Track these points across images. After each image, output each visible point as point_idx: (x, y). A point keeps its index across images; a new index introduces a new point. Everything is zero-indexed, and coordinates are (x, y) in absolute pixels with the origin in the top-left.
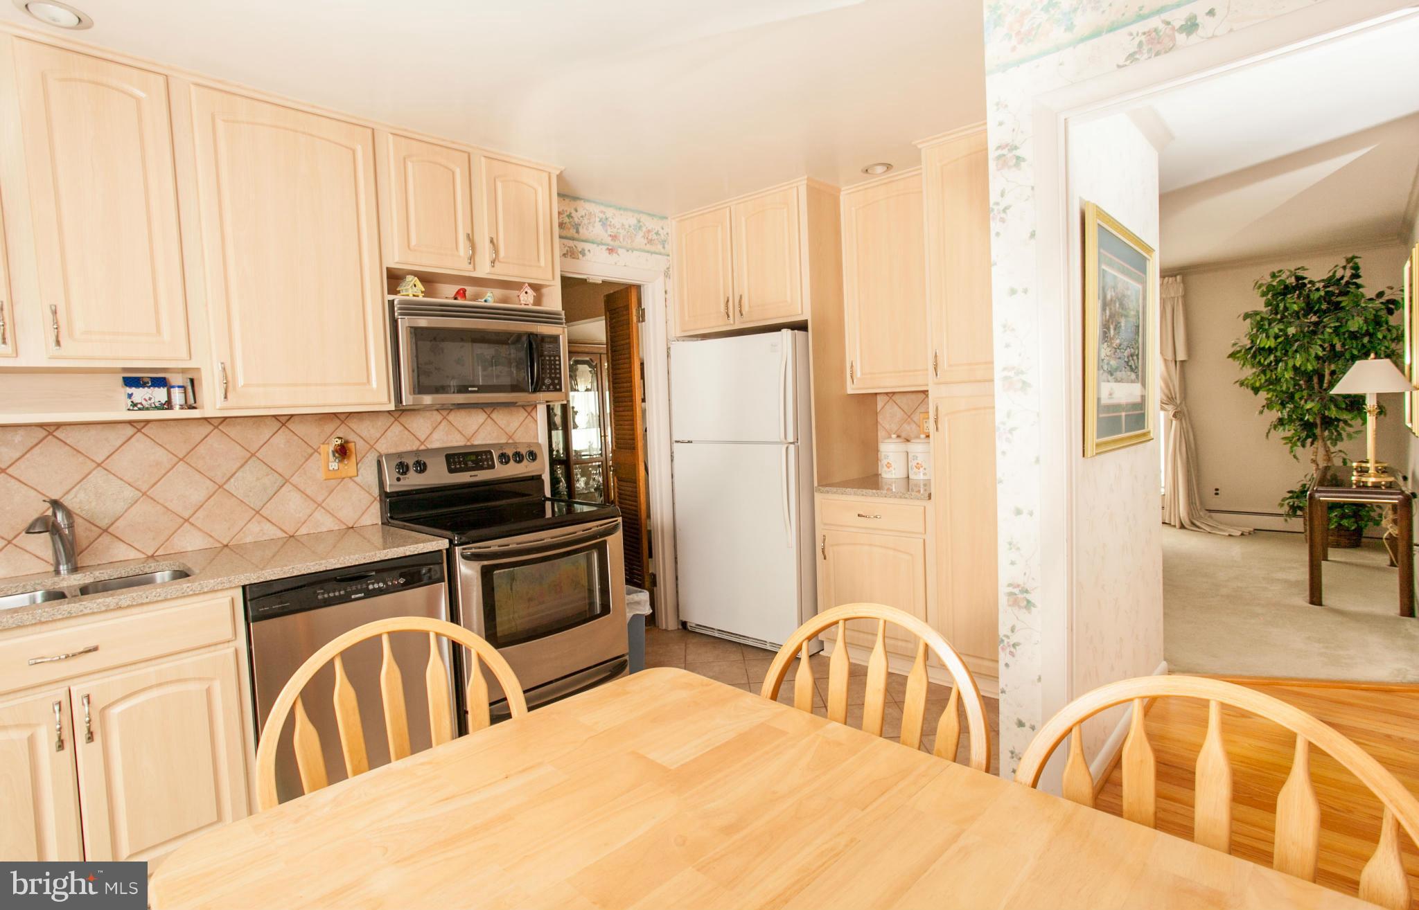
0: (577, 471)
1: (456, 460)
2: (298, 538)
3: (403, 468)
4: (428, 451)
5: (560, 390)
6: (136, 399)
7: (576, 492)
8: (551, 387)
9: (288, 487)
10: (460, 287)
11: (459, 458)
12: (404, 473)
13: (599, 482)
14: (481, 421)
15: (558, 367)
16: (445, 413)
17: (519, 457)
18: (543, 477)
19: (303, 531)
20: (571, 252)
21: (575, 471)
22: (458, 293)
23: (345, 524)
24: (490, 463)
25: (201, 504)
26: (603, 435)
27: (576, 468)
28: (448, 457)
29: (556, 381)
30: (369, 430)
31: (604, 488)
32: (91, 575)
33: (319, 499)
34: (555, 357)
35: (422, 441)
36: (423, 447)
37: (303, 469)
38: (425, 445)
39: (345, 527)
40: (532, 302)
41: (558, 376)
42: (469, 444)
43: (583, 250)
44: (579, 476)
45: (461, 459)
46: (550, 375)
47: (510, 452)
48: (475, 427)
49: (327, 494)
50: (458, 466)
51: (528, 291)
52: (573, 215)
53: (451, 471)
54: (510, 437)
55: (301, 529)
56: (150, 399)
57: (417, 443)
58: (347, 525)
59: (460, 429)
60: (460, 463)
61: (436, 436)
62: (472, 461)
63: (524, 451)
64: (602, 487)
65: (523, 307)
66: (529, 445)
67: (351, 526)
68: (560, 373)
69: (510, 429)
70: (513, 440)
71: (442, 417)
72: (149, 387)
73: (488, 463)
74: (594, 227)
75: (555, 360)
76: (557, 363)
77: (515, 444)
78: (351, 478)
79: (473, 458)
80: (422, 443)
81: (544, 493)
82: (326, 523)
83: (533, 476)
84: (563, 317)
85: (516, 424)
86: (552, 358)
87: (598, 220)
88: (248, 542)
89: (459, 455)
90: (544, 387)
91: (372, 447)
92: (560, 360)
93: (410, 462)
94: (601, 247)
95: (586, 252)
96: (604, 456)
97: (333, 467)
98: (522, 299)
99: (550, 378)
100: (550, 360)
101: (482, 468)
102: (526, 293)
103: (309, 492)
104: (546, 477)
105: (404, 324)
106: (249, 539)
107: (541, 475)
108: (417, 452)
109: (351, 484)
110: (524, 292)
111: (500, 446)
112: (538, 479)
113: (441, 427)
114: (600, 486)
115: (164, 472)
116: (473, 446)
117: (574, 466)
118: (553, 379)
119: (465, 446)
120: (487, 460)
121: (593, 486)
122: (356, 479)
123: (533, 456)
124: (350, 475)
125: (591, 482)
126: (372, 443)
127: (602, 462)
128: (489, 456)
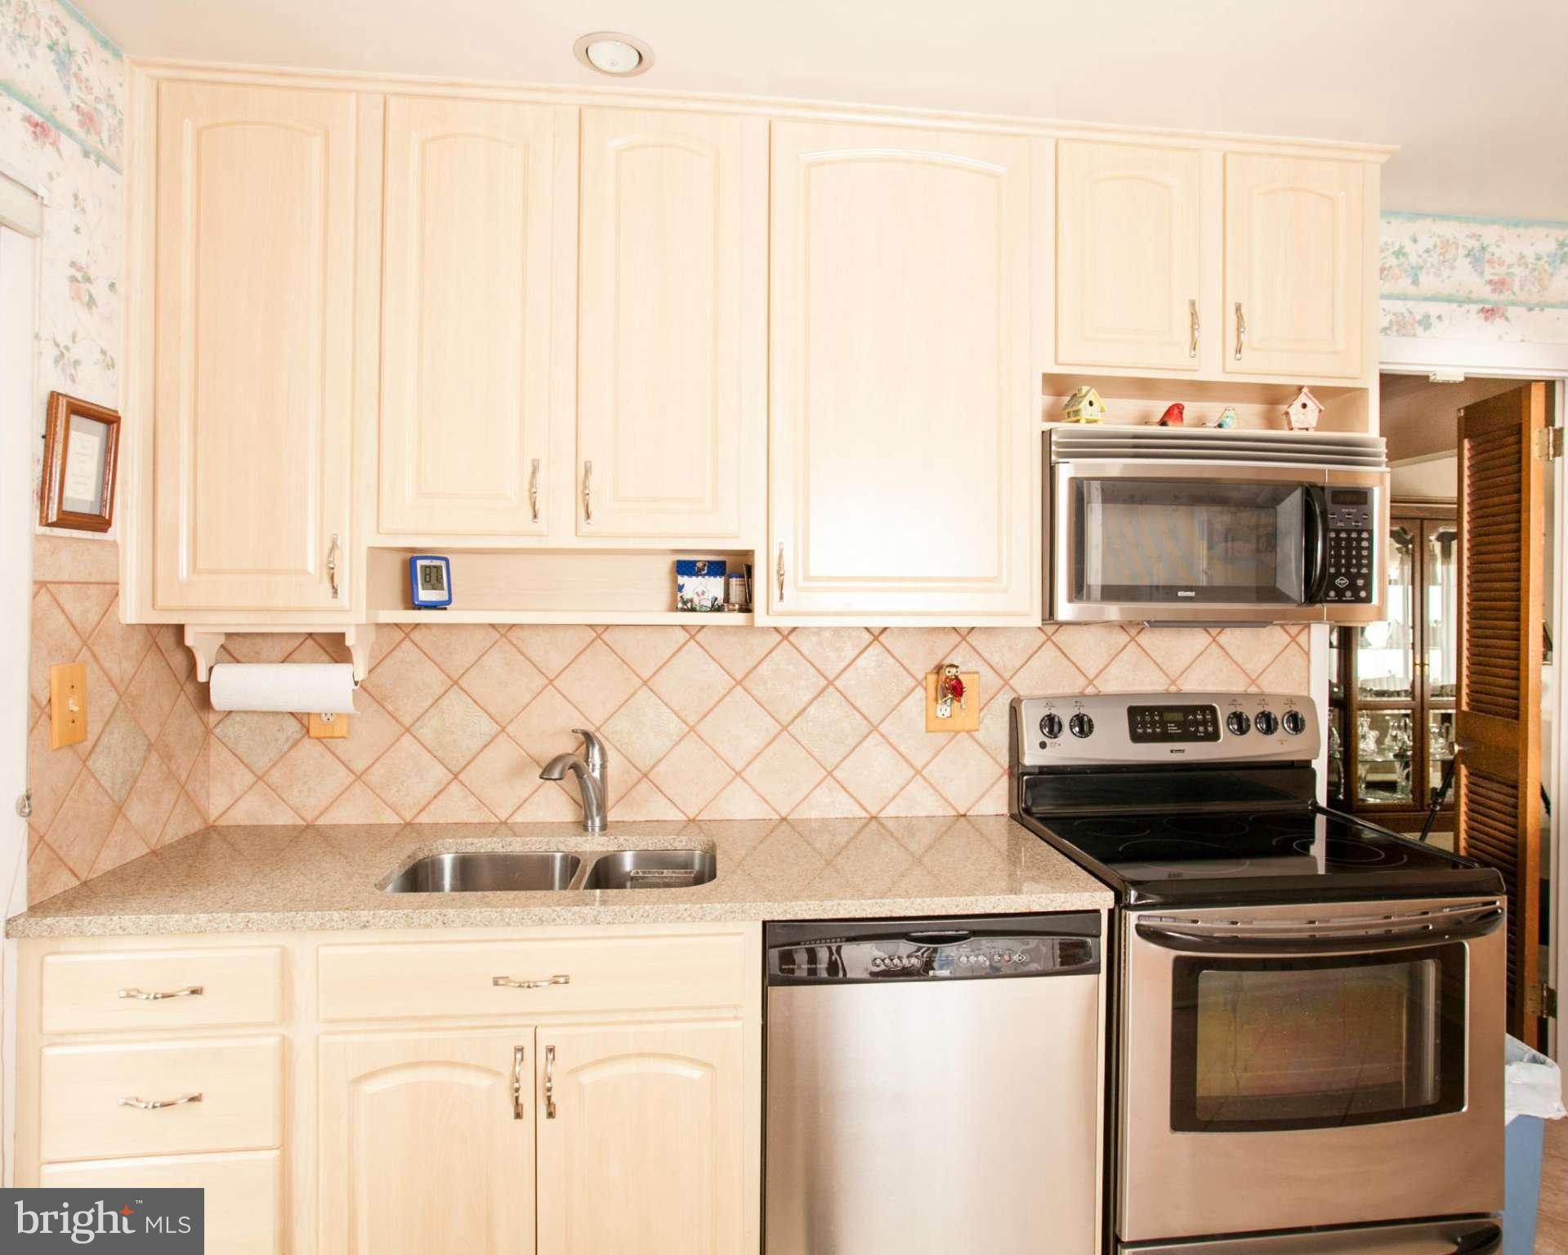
0: (1363, 724)
1: (1148, 718)
2: (884, 821)
3: (1051, 725)
4: (1099, 697)
5: (1368, 600)
6: (688, 593)
7: (1360, 758)
8: (1348, 594)
9: (875, 738)
10: (1170, 404)
11: (1152, 715)
12: (1053, 734)
13: (1404, 743)
14: (1199, 648)
15: (1365, 553)
16: (1133, 632)
17: (1268, 724)
18: (1315, 764)
19: (890, 811)
20: (1398, 322)
21: (1360, 720)
22: (1169, 413)
23: (954, 808)
24: (1210, 729)
25: (757, 752)
26: (1418, 661)
27: (1362, 716)
28: (1133, 712)
29: (1360, 582)
30: (1003, 654)
31: (1414, 755)
32: (615, 841)
33: (919, 764)
34: (1360, 532)
35: (1091, 677)
36: (1090, 690)
37: (898, 711)
38: (1095, 686)
39: (953, 813)
40: (1314, 424)
41: (1364, 571)
42: (1173, 689)
43: (1427, 317)
44: (1366, 729)
45: (1157, 718)
46: (1348, 570)
47: (1251, 712)
48: (1186, 659)
49: (930, 755)
50: (1149, 731)
51: (1309, 403)
52: (1407, 250)
53: (1136, 738)
54: (1253, 682)
55: (888, 808)
56: (703, 593)
57: (1082, 682)
58: (957, 811)
59: (1159, 661)
60: (1153, 724)
61: (1113, 670)
62: (1178, 724)
63: (1278, 712)
64: (1409, 753)
65: (1296, 434)
66: (1290, 700)
67: (962, 813)
68: (1370, 566)
69: (1255, 665)
70: (1258, 687)
71: (1129, 638)
72: (704, 576)
73: (1206, 729)
74: (1452, 268)
75: (1359, 540)
76: (1365, 544)
77: (1262, 697)
78: (968, 732)
79: (1179, 717)
80: (1091, 682)
81: (1314, 796)
82: (924, 804)
83: (1293, 762)
84: (1383, 449)
85: (1266, 658)
86: (1354, 535)
87: (1462, 252)
88: (813, 817)
89: (1151, 710)
90: (1332, 594)
91: (1006, 683)
92: (1370, 540)
93: (1065, 715)
94: (1466, 307)
95: (1433, 320)
96: (1418, 699)
97: (943, 712)
98: (1293, 418)
99: (1348, 575)
100: (1349, 540)
101: (1194, 738)
102: (1304, 406)
103: (903, 749)
104: (1320, 766)
105: (1066, 472)
106: (814, 814)
107: (1309, 762)
108: (1080, 698)
109: (969, 742)
110: (1300, 404)
111: (1233, 698)
112: (1303, 769)
113: (1125, 655)
114: (1406, 750)
115: (716, 698)
116: (1179, 694)
117: (1359, 712)
118: (1352, 578)
119: (1168, 694)
120: (1204, 723)
121: (1390, 749)
122: (976, 734)
123: (1296, 723)
124: (968, 727)
125: (1388, 741)
126: (1007, 676)
127: (1413, 710)
128: (1209, 717)
